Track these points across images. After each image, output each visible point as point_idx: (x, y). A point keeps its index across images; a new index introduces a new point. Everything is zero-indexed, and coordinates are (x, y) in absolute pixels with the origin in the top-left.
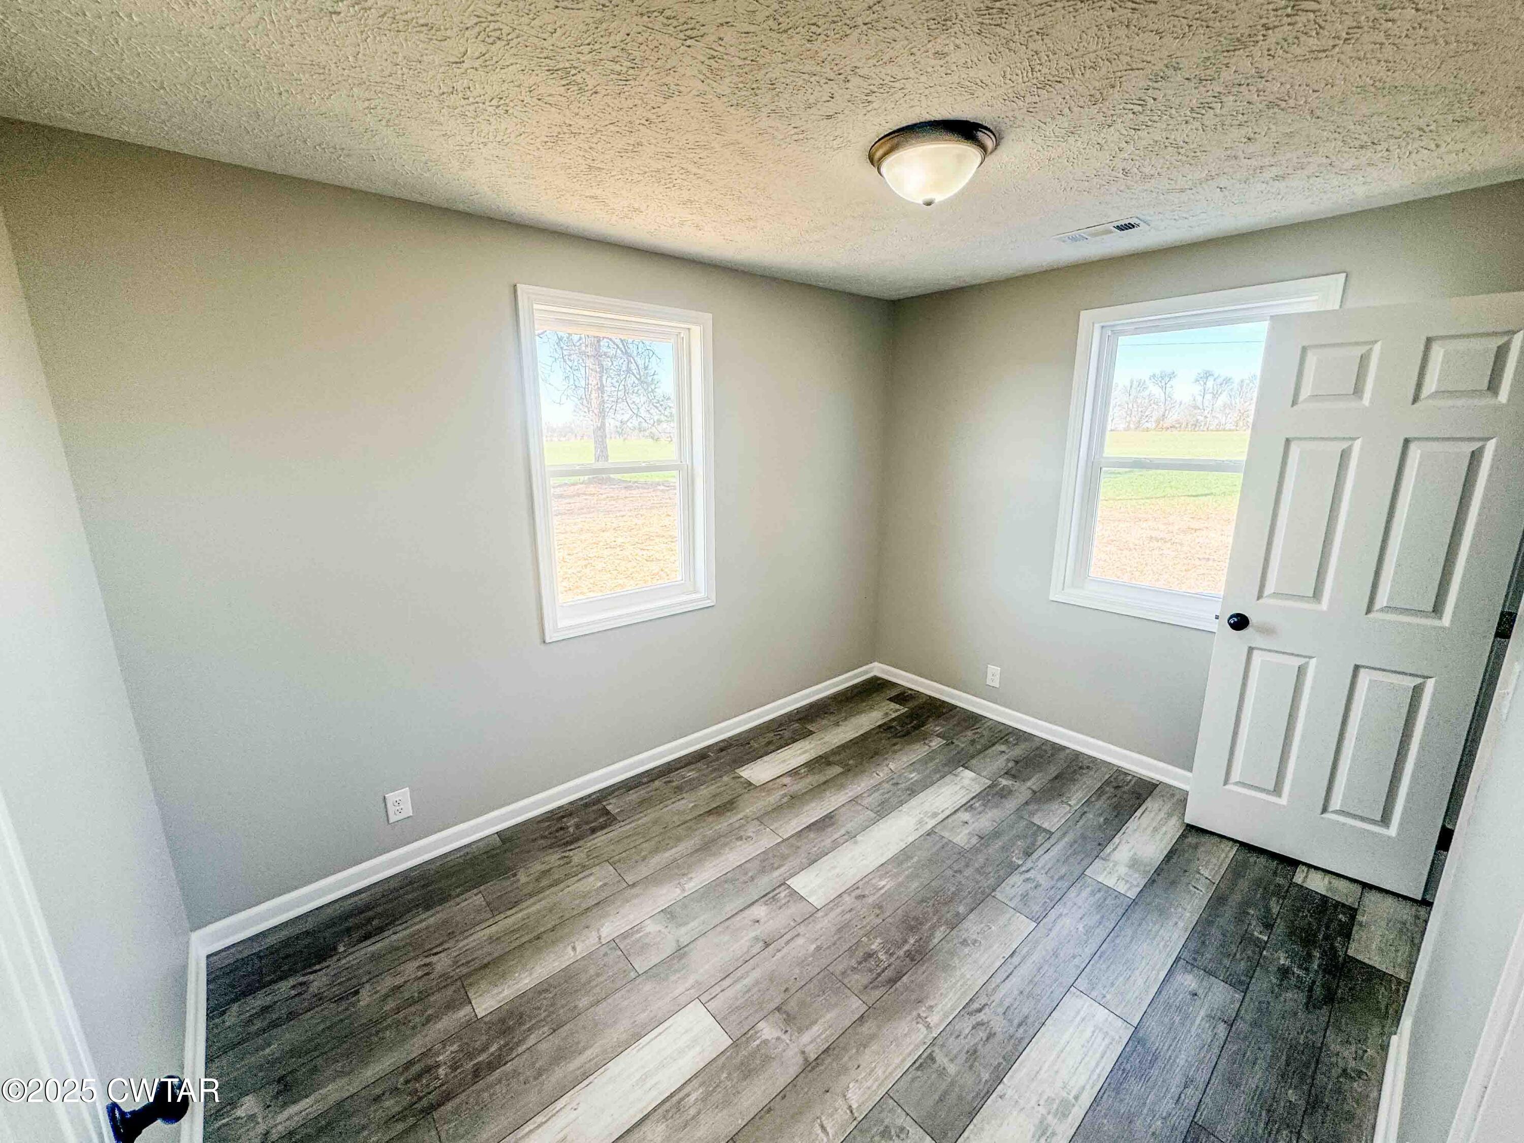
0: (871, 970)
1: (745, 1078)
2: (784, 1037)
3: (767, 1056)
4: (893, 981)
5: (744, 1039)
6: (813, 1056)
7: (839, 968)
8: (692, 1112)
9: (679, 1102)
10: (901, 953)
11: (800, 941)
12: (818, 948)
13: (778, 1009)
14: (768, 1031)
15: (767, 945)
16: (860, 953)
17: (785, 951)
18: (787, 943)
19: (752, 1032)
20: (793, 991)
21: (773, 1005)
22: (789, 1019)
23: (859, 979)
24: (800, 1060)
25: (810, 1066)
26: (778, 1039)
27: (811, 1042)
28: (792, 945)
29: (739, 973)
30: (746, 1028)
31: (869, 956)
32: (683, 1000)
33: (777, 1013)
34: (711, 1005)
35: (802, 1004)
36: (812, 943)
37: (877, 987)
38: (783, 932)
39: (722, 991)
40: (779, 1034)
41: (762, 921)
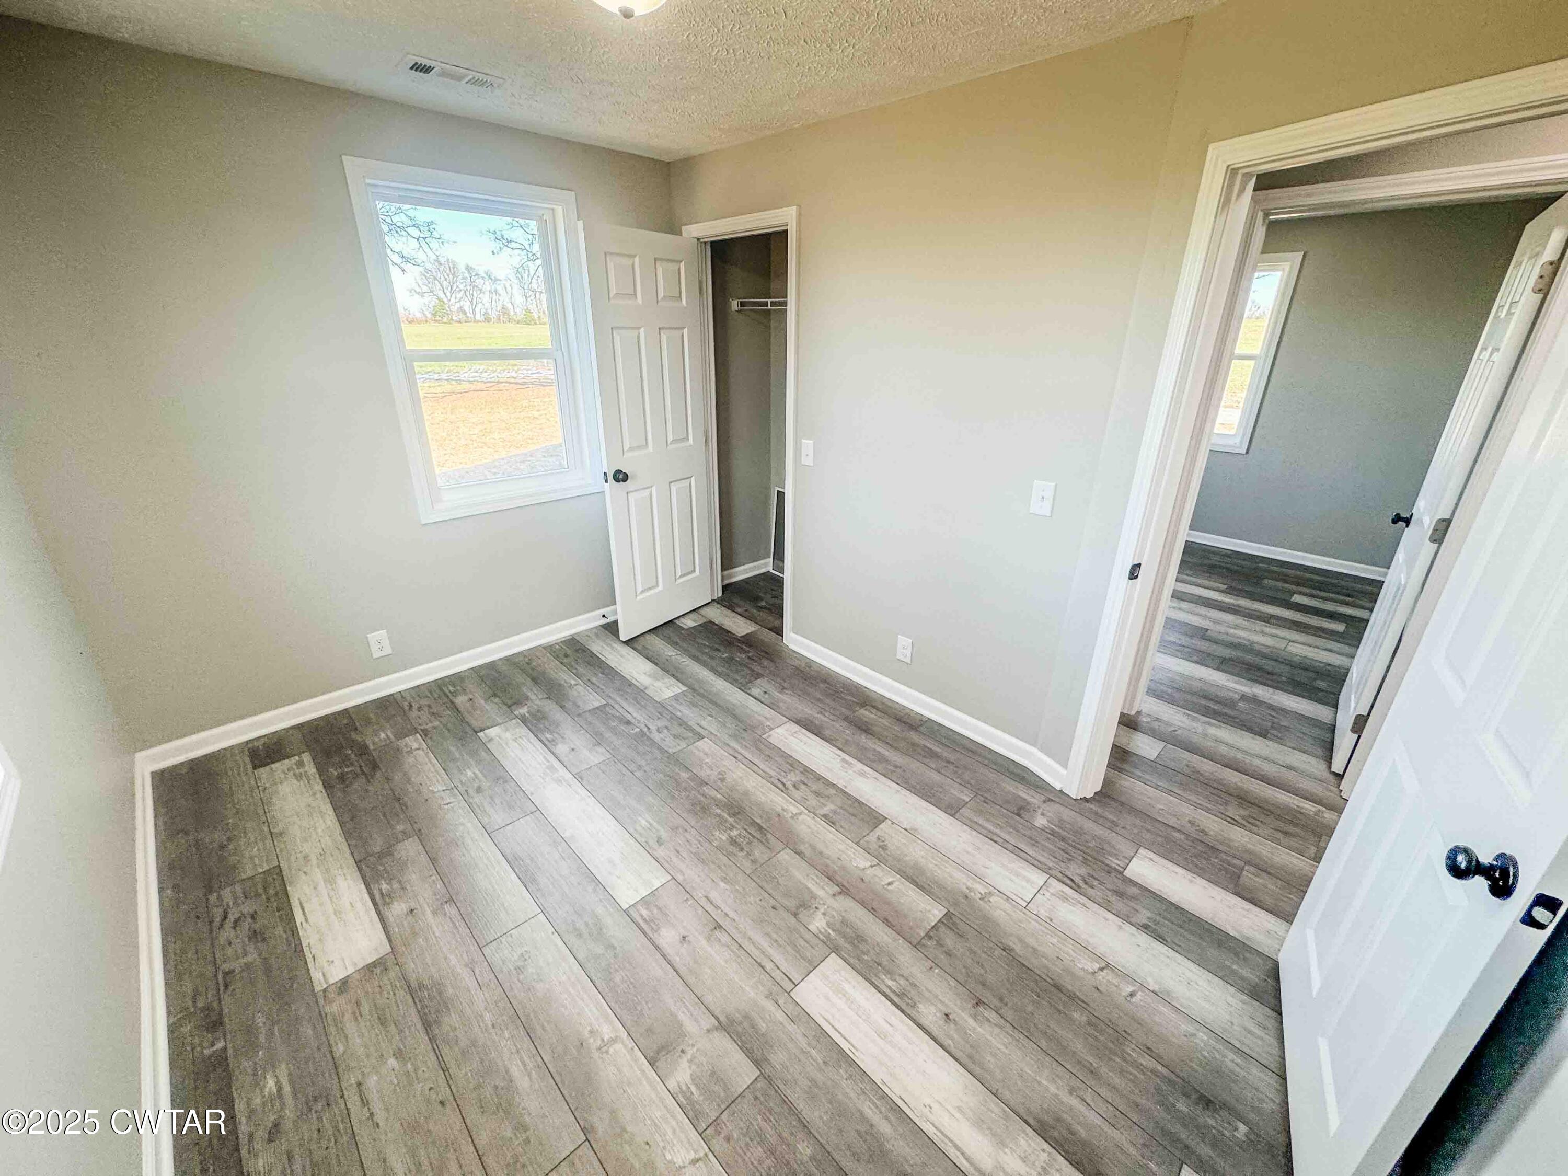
0: (749, 843)
1: (866, 941)
2: (822, 910)
3: (842, 922)
4: (760, 828)
5: (828, 943)
6: (836, 889)
7: (747, 865)
8: (902, 982)
9: (897, 995)
10: (731, 820)
11: (714, 895)
12: (724, 879)
13: (795, 915)
14: (818, 923)
15: (718, 927)
16: (732, 849)
17: (727, 910)
18: (717, 907)
19: (821, 936)
20: (772, 902)
21: (793, 920)
22: (804, 905)
23: (759, 852)
24: (841, 898)
25: (844, 890)
26: (824, 914)
27: (824, 889)
28: (719, 902)
29: (756, 953)
30: (818, 941)
31: (733, 842)
32: (790, 1009)
33: (800, 916)
34: (796, 978)
35: (787, 895)
36: (717, 884)
37: (767, 840)
38: (700, 911)
39: (778, 968)
40: (819, 914)
41: (683, 933)
